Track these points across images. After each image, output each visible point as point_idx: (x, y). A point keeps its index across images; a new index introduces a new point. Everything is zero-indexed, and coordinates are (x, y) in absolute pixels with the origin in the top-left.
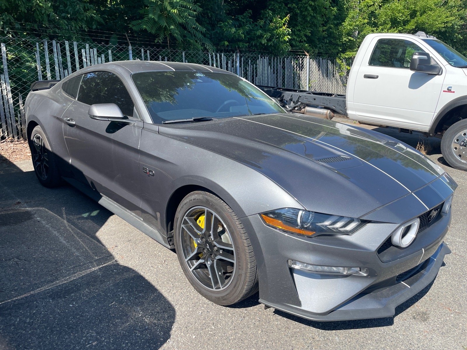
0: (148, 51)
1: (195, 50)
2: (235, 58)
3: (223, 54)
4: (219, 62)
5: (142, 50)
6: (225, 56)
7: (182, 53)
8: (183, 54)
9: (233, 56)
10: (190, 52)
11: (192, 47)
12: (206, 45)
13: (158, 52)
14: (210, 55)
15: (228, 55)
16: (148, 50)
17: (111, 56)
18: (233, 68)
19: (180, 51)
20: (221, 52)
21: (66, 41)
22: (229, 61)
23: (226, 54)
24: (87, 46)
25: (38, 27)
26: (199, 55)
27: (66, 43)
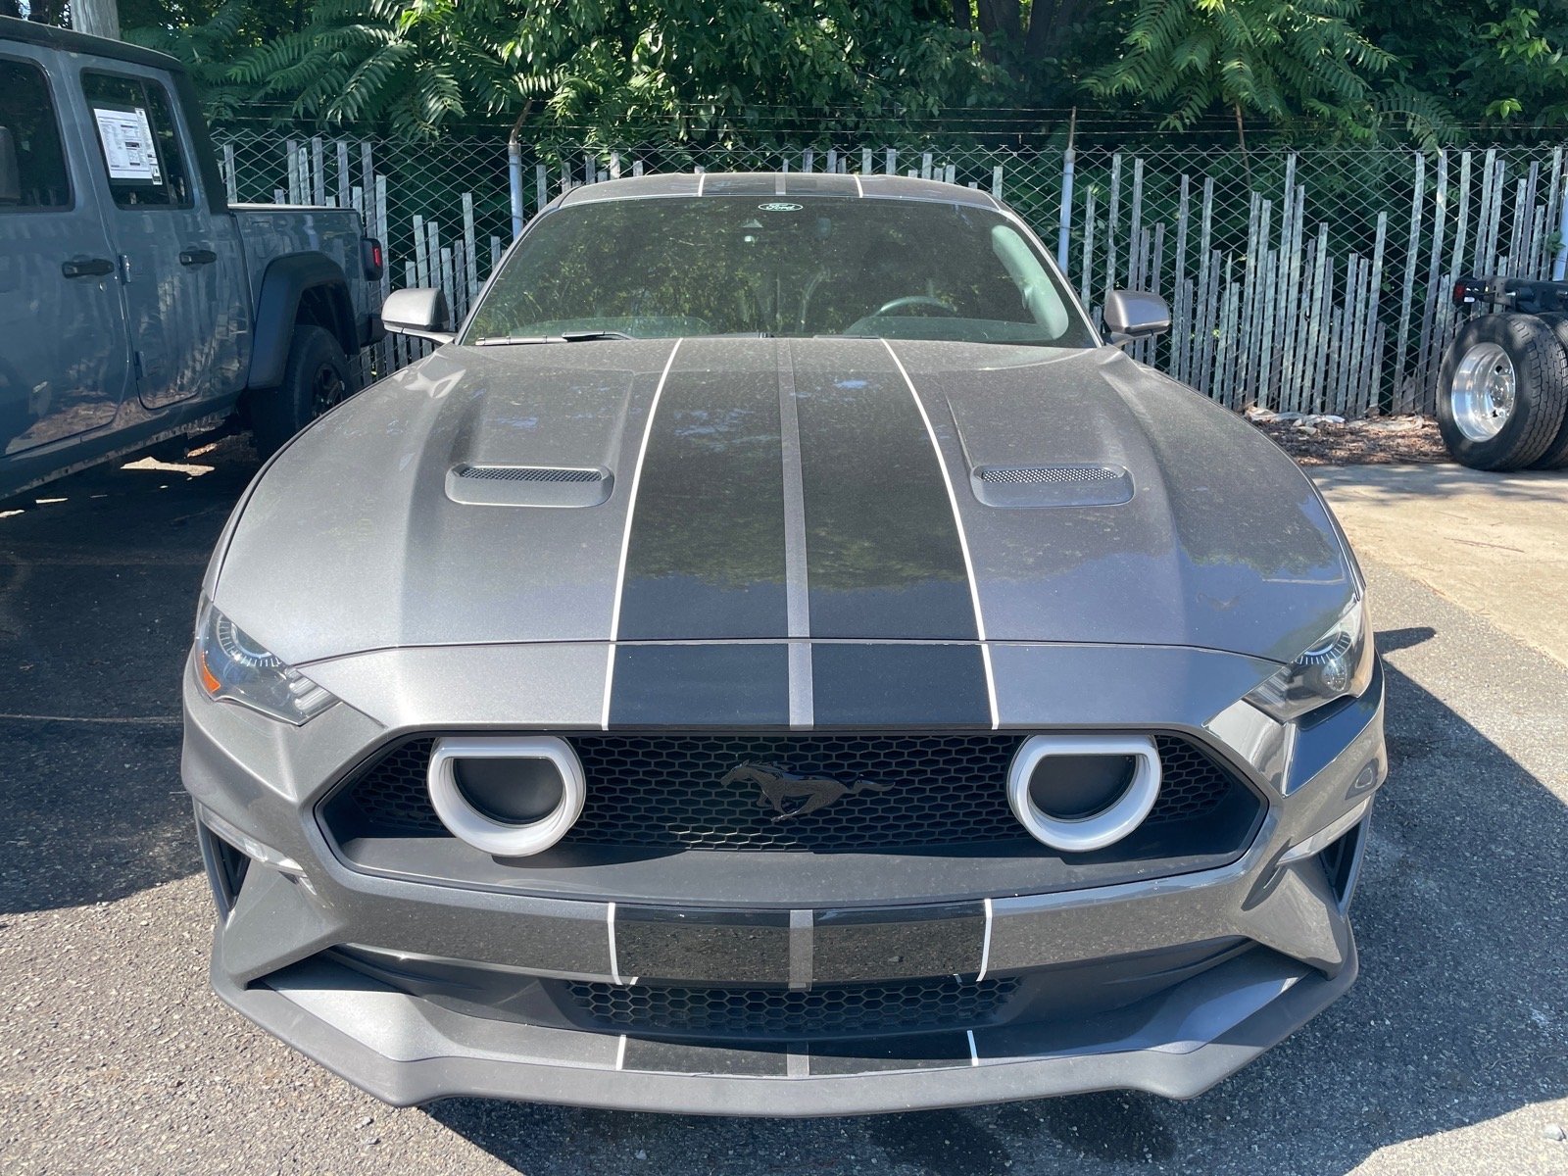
0: (1139, 163)
1: (1351, 145)
2: (1557, 168)
3: (1491, 154)
4: (1465, 187)
5: (1117, 160)
6: (1507, 159)
7: (1285, 159)
8: (1291, 161)
9: (1551, 159)
10: (1320, 152)
11: (1338, 133)
12: (1410, 122)
13: (1177, 163)
14: (1420, 162)
15: (1521, 153)
16: (1140, 156)
17: (1000, 187)
18: (1541, 209)
19: (1274, 152)
20: (1486, 145)
21: (864, 150)
22: (1523, 182)
23: (1507, 152)
24: (928, 158)
25: (800, 115)
26: (1367, 161)
27: (864, 156)
